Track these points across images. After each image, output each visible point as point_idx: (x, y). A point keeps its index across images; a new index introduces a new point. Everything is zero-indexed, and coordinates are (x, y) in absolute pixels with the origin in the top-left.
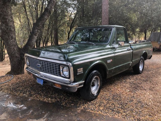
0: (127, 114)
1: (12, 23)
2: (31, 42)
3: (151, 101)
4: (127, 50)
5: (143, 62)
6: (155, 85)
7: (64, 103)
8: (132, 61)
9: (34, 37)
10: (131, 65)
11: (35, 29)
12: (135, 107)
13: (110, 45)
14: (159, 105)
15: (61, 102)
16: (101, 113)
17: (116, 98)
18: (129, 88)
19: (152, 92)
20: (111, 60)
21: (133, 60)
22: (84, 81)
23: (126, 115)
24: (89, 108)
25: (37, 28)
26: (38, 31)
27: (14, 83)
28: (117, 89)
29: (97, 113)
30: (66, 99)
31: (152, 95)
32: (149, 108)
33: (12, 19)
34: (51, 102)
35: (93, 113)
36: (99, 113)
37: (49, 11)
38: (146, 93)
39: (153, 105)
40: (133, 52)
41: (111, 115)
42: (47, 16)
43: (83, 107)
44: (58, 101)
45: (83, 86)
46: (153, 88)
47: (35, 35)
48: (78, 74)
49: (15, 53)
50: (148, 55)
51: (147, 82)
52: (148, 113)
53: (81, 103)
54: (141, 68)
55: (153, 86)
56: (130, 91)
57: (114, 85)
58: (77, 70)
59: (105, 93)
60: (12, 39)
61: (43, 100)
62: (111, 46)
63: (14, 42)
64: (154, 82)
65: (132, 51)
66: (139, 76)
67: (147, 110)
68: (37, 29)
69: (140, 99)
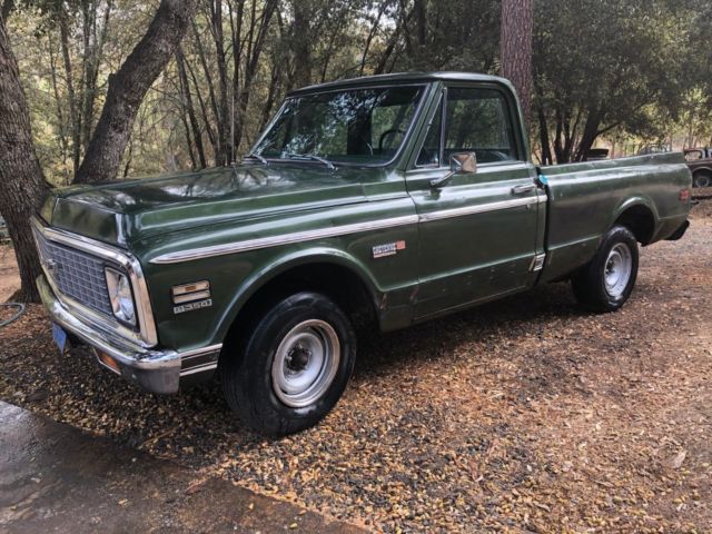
0: (418, 515)
1: (8, 77)
2: (98, 160)
3: (585, 453)
4: (513, 191)
5: (629, 254)
6: (653, 370)
7: (156, 441)
8: (546, 251)
9: (111, 138)
10: (538, 268)
11: (116, 101)
12: (481, 478)
13: (403, 171)
14: (609, 476)
15: (145, 434)
16: (292, 501)
17: (415, 427)
18: (511, 381)
19: (615, 406)
20: (402, 245)
21: (555, 243)
22: (221, 345)
23: (408, 518)
24: (253, 470)
25: (125, 96)
26: (127, 109)
27: (8, 340)
28: (448, 383)
29: (277, 497)
30: (176, 419)
31: (606, 419)
32: (548, 491)
33: (6, 58)
34: (102, 431)
35: (260, 495)
36: (283, 498)
37: (177, 16)
38: (581, 411)
39: (577, 475)
40: (548, 202)
41: (333, 514)
42: (167, 39)
43: (227, 465)
44: (135, 430)
45: (215, 366)
46: (632, 386)
47: (115, 127)
48: (177, 310)
49: (28, 209)
50: (658, 218)
51: (617, 354)
52: (527, 516)
53: (230, 444)
54: (615, 283)
55: (635, 376)
56: (503, 398)
57: (449, 361)
58: (171, 292)
59: (375, 403)
60: (10, 149)
61: (76, 421)
62: (405, 175)
63: (23, 159)
64: (655, 354)
65: (543, 198)
66: (594, 325)
67: (529, 500)
68: (126, 99)
69: (530, 440)
